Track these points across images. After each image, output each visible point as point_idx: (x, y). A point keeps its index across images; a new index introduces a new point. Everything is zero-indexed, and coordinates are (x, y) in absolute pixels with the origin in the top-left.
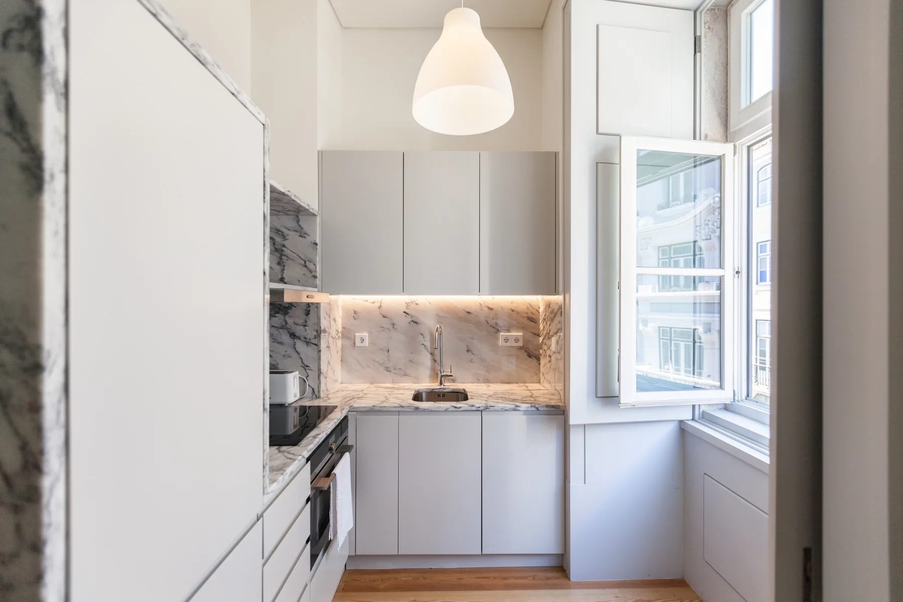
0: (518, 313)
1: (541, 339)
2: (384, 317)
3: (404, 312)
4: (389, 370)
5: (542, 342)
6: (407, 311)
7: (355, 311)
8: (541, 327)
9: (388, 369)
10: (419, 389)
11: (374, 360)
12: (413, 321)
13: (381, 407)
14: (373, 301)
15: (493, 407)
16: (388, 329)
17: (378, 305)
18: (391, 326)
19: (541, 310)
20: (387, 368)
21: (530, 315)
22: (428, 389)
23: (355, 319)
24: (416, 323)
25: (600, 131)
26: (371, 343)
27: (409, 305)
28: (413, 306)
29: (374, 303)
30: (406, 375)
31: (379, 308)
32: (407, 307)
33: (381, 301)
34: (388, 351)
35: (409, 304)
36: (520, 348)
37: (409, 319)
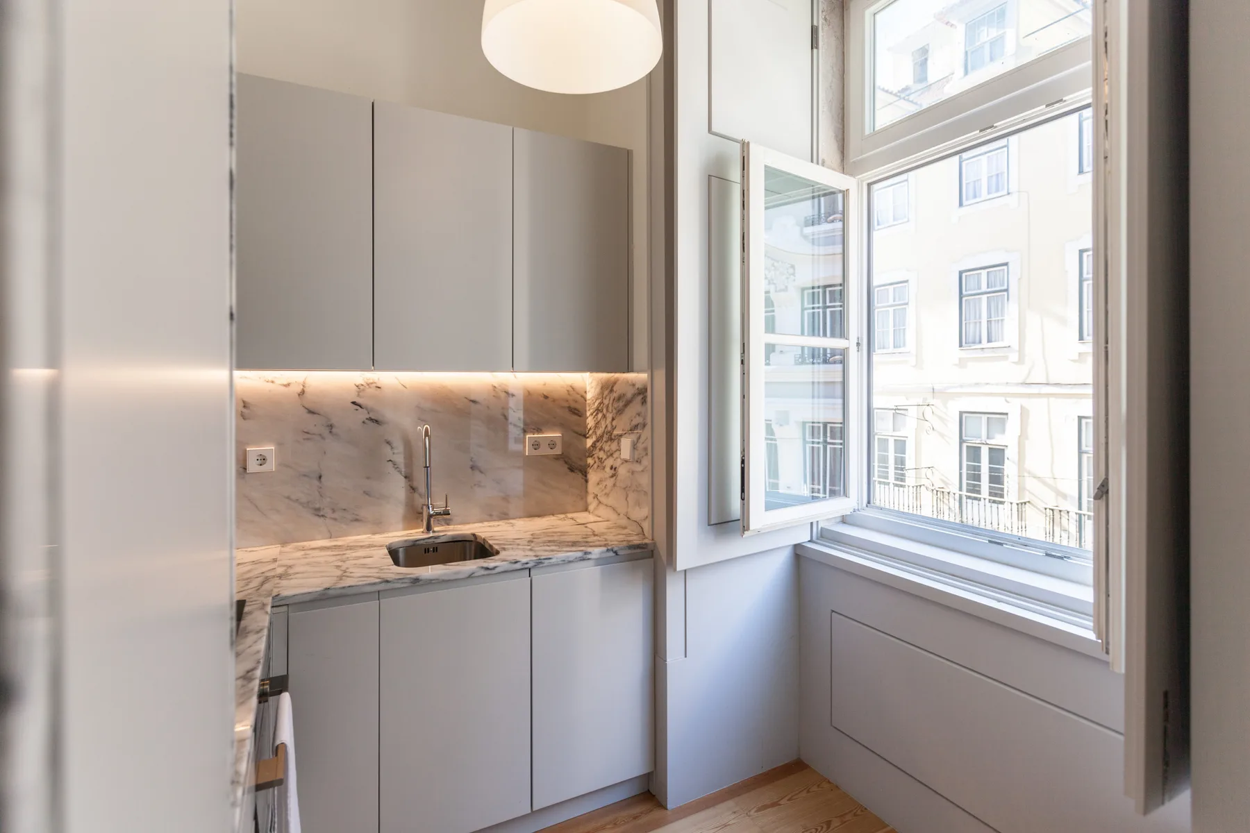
0: (554, 401)
1: (589, 442)
2: (311, 412)
3: (354, 403)
4: (321, 513)
5: (594, 445)
6: (358, 400)
7: (244, 402)
8: (590, 422)
9: (318, 512)
10: (391, 543)
11: (288, 498)
12: (371, 419)
13: (344, 588)
14: (285, 383)
15: (550, 559)
16: (320, 435)
17: (299, 389)
18: (326, 432)
19: (589, 396)
20: (318, 509)
21: (573, 405)
22: (406, 541)
23: (244, 419)
24: (377, 421)
25: (714, 129)
26: (282, 465)
27: (363, 390)
28: (372, 391)
29: (288, 385)
30: (357, 520)
31: (299, 395)
32: (359, 392)
33: (304, 383)
34: (320, 477)
35: (362, 387)
36: (557, 458)
37: (362, 415)
